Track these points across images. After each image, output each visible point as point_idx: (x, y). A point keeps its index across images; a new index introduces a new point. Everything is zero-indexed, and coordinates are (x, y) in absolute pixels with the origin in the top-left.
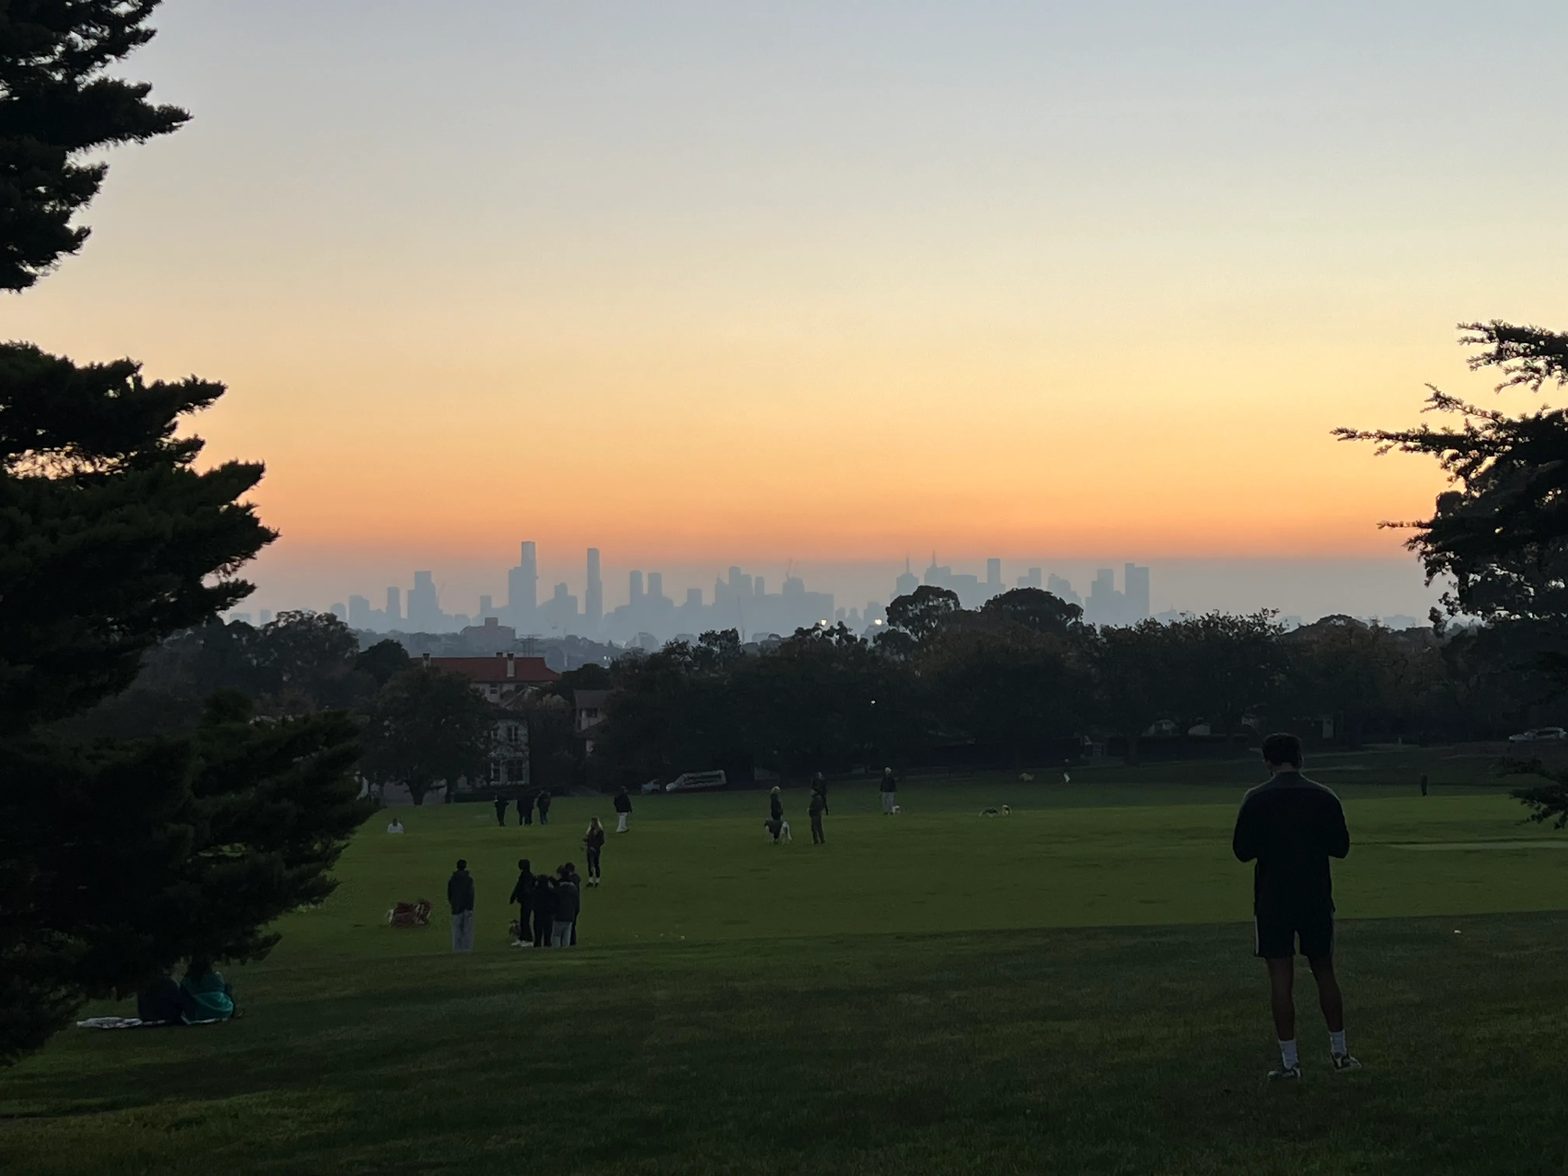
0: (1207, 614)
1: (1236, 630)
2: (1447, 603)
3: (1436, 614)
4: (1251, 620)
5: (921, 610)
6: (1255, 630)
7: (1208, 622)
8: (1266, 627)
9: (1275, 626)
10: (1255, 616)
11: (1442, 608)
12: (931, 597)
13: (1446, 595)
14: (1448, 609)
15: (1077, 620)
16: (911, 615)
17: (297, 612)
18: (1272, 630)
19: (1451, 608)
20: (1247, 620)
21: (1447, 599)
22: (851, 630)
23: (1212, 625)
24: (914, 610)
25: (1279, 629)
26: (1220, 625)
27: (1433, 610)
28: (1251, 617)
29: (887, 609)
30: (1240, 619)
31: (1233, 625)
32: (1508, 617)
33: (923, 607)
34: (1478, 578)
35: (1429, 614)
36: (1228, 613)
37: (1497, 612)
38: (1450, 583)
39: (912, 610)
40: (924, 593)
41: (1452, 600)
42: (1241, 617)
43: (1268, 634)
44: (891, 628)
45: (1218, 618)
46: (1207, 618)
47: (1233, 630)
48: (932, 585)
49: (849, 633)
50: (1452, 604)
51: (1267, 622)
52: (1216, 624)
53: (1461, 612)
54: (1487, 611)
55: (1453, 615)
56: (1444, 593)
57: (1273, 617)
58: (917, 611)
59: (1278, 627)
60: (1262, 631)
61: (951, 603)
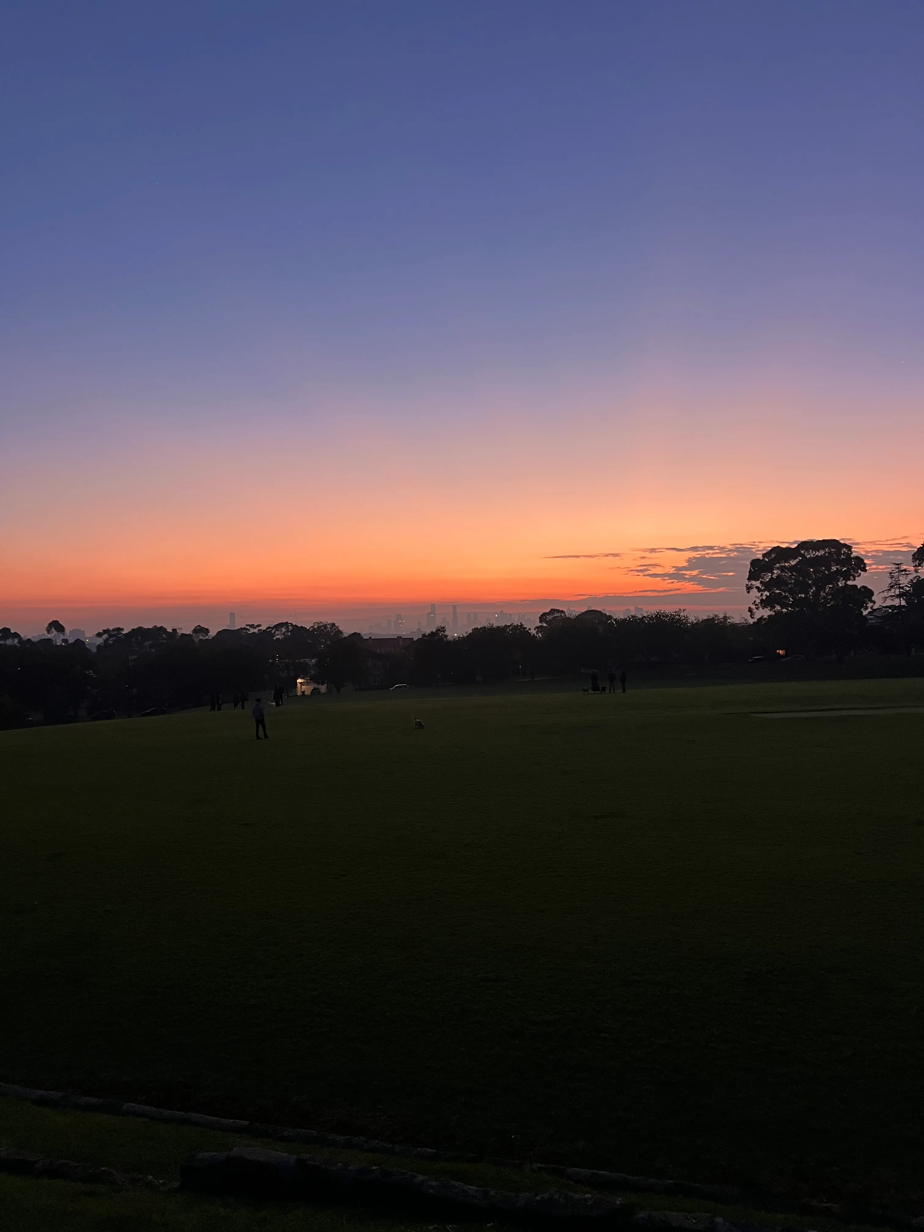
0: (656, 612)
1: (668, 618)
2: (756, 605)
3: (751, 610)
4: (675, 614)
5: (552, 618)
6: (676, 618)
7: (657, 615)
8: (681, 616)
9: (684, 616)
10: (676, 612)
11: (753, 607)
12: (556, 613)
13: (755, 601)
14: (756, 607)
15: (611, 621)
16: (548, 620)
17: (321, 622)
18: (683, 618)
19: (757, 607)
20: (673, 614)
21: (756, 603)
22: (525, 625)
23: (658, 616)
24: (550, 617)
25: (686, 617)
26: (661, 616)
27: (750, 608)
28: (675, 612)
29: (539, 617)
30: (670, 613)
31: (667, 616)
32: (781, 610)
33: (552, 616)
34: (768, 594)
35: (748, 609)
36: (665, 611)
37: (776, 608)
38: (756, 597)
39: (548, 618)
40: (553, 611)
41: (757, 603)
42: (670, 612)
43: (681, 619)
44: (541, 624)
45: (661, 613)
46: (656, 614)
47: (667, 618)
48: (555, 608)
49: (524, 626)
50: (757, 605)
51: (681, 614)
52: (660, 615)
53: (761, 608)
54: (773, 607)
55: (758, 610)
56: (754, 601)
57: (683, 612)
58: (550, 618)
59: (686, 616)
60: (679, 618)
61: (563, 615)
